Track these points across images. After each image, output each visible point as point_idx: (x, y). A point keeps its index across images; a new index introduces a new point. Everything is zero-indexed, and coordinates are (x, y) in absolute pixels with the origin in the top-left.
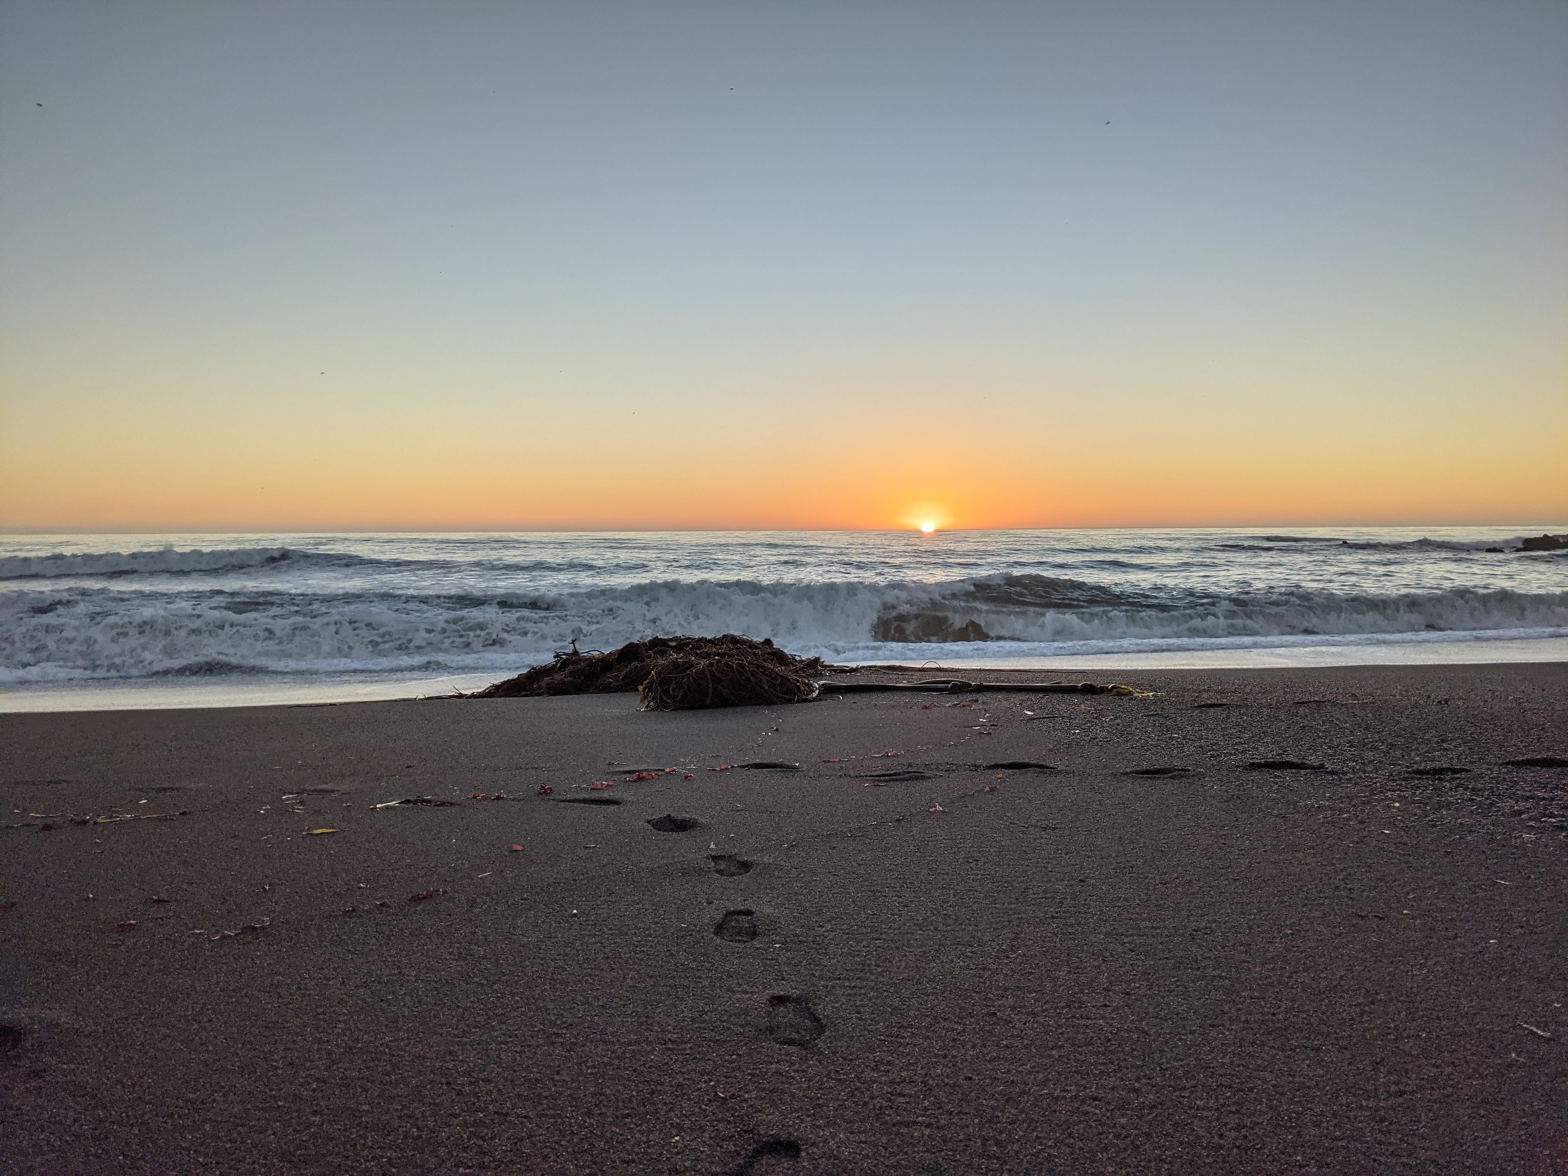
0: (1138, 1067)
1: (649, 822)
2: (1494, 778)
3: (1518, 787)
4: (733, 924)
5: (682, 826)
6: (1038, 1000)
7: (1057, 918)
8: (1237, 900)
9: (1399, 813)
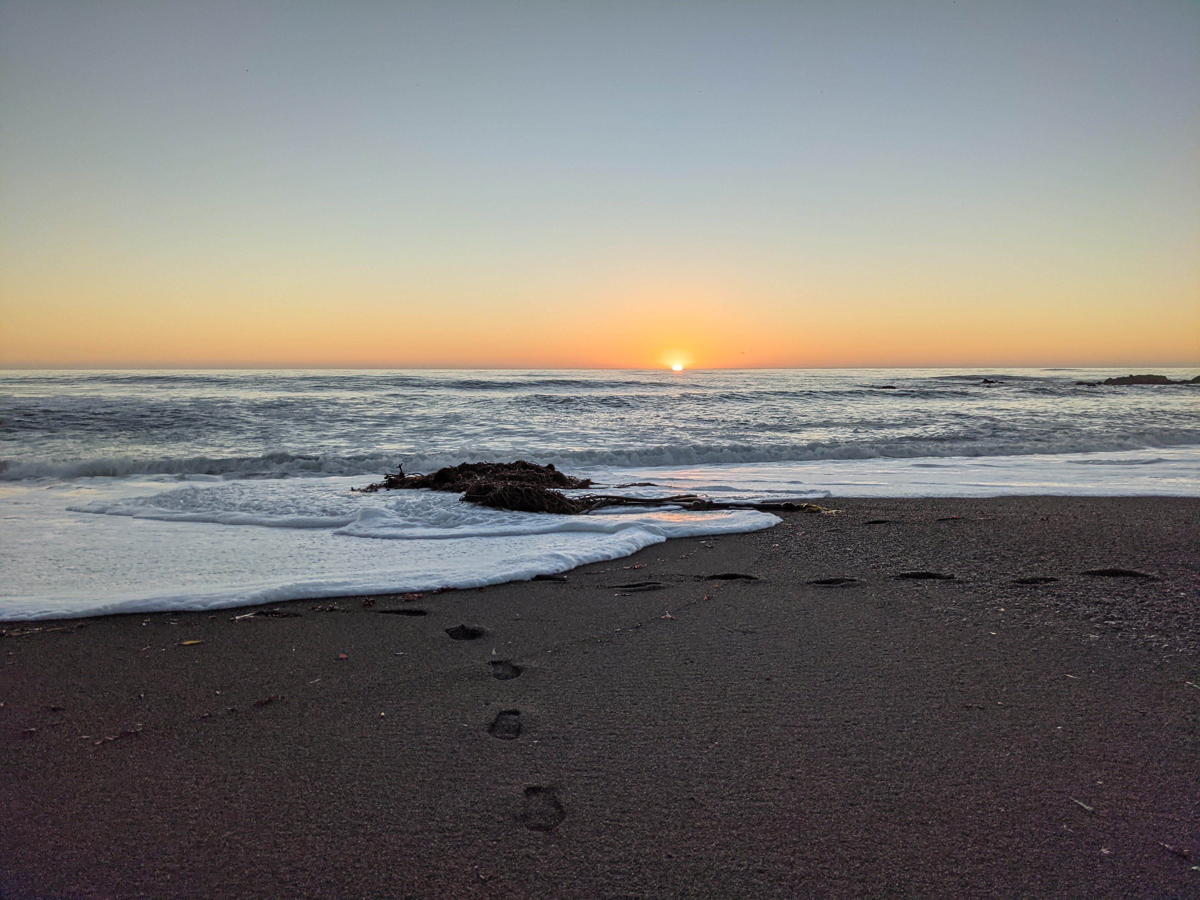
0: (795, 843)
1: (447, 631)
2: (1075, 586)
3: (1090, 594)
4: (504, 722)
5: (472, 634)
6: (726, 785)
7: (746, 712)
8: (880, 694)
9: (1004, 617)
